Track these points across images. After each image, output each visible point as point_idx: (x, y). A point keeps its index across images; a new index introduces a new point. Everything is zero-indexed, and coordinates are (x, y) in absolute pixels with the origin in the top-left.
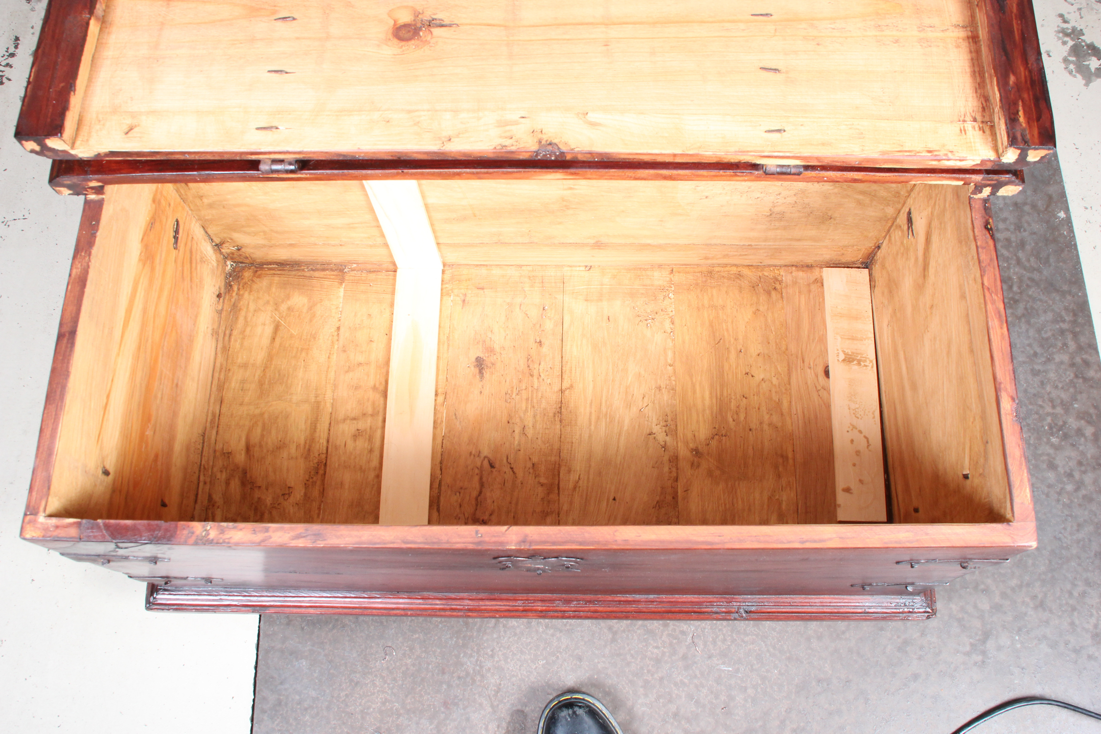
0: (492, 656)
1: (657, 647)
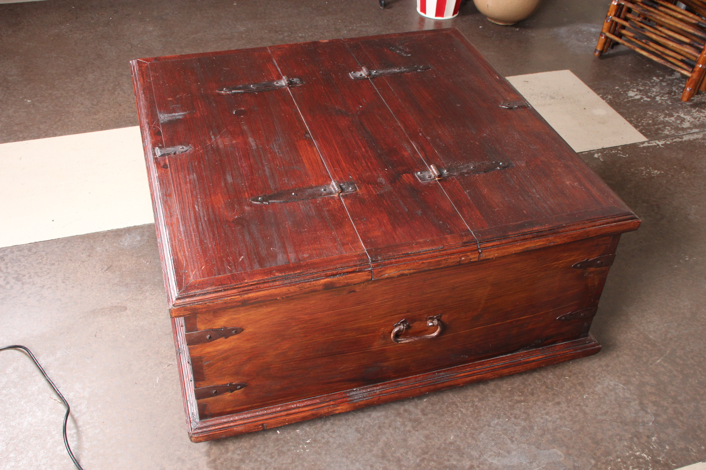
0: (152, 294)
1: (165, 351)
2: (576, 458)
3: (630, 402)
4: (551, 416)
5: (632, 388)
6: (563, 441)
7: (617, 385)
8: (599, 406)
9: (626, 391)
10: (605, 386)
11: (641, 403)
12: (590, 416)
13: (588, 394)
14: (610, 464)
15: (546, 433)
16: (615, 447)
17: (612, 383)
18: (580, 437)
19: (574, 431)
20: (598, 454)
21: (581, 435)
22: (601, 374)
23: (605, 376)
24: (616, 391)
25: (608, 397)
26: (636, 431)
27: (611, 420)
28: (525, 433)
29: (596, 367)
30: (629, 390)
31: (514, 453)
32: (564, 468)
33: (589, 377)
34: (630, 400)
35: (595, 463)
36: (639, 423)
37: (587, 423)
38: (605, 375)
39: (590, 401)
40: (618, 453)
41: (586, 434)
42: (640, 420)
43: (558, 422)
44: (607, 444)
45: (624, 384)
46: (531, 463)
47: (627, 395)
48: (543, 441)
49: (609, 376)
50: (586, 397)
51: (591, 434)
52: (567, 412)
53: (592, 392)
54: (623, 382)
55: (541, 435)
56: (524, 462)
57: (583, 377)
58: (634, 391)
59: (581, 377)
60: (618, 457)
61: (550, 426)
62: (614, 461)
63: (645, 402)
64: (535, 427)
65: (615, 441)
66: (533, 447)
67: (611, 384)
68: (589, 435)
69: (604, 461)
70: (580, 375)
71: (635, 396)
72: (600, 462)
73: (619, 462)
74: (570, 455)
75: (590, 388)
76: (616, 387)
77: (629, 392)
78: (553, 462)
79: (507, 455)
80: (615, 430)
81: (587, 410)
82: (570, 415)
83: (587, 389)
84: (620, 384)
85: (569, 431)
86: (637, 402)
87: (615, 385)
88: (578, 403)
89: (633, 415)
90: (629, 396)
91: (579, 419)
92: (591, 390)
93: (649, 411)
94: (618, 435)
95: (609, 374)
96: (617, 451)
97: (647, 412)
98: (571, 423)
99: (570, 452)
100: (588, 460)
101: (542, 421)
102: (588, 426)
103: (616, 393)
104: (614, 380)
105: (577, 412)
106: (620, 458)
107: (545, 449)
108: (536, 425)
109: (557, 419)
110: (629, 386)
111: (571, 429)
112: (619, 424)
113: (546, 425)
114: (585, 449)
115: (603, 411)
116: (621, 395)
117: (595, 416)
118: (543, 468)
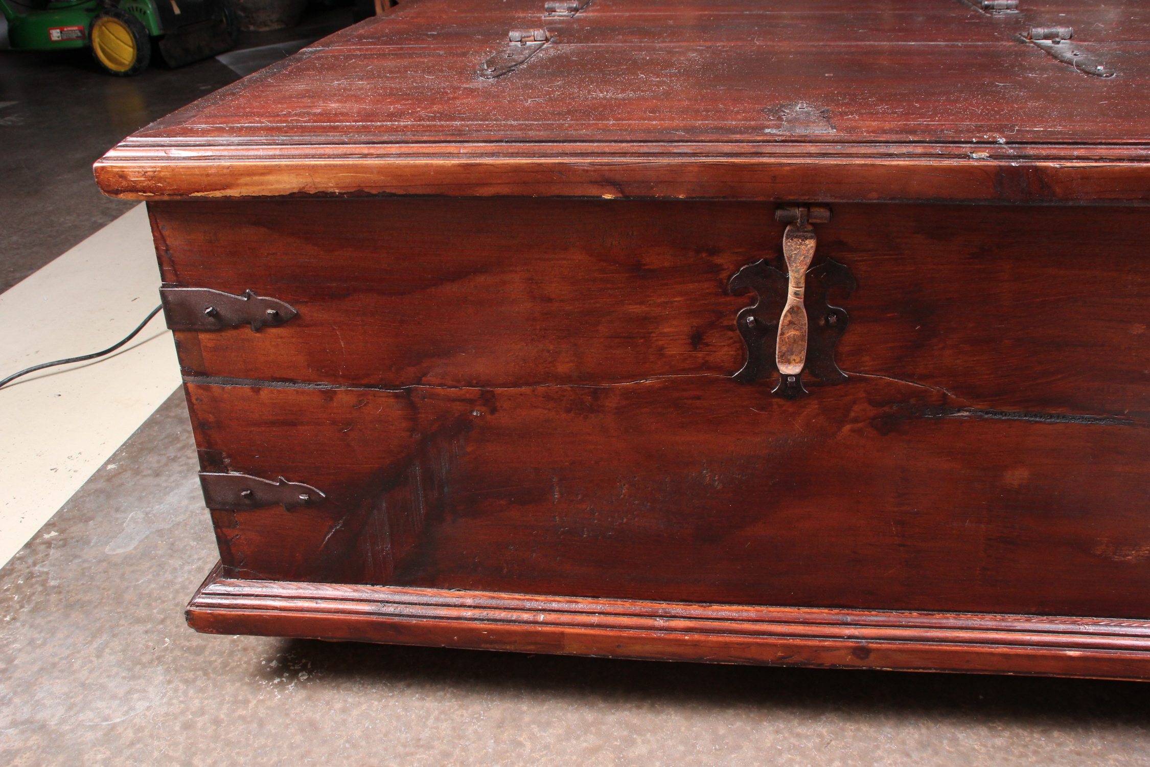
2: (86, 565)
3: (70, 708)
4: (190, 572)
5: (90, 736)
6: (131, 565)
7: (127, 712)
8: (124, 651)
9: (97, 720)
10: (151, 689)
11: (43, 727)
12: (123, 625)
13: (167, 647)
14: (19, 602)
15: (169, 551)
16: (31, 626)
17: (141, 706)
18: (108, 590)
19: (127, 588)
20: (53, 597)
21: (110, 592)
22: (181, 699)
23: (169, 704)
24: (118, 702)
25: (124, 678)
26: (10, 678)
27: (79, 652)
28: (201, 527)
29: (206, 702)
30: (93, 728)
31: (185, 502)
32: (92, 544)
33: (200, 673)
34: (72, 713)
35: (48, 585)
36: (15, 693)
37: (118, 613)
38: (172, 704)
39: (151, 644)
40: (18, 624)
41: (104, 600)
42: (17, 700)
43: (169, 576)
44: (51, 618)
45: (113, 727)
46: (147, 514)
47: (87, 716)
48: (162, 542)
49: (164, 709)
50: (164, 642)
51: (96, 607)
52: (171, 596)
53: (164, 656)
54: (120, 729)
55: (172, 544)
56: (157, 507)
57: (210, 663)
58: (80, 733)
59: (213, 658)
60: (14, 619)
61: (175, 563)
62: (17, 611)
63: (35, 737)
64: (195, 543)
65: (41, 632)
66: (167, 527)
67: (139, 703)
68: (96, 604)
69: (34, 598)
70: (219, 661)
71: (67, 727)
72: (40, 592)
73: (5, 616)
74: (100, 561)
75: (174, 660)
76: (125, 708)
77: (88, 724)
78: (116, 537)
79: (192, 495)
80: (55, 646)
81: (140, 628)
82: (160, 598)
83: (178, 653)
84: (123, 718)
85: (138, 581)
86: (53, 723)
87: (132, 709)
88: (168, 622)
89: (39, 696)
90: (81, 717)
91: (138, 606)
92: (169, 658)
93: (12, 731)
94: (44, 643)
95: (167, 714)
96: (23, 626)
97: (14, 724)
98: (144, 592)
99: (105, 564)
100: (65, 578)
101: (196, 557)
102: (110, 611)
103: (114, 697)
104: (144, 715)
105: (155, 611)
106: (8, 623)
107: (147, 537)
108: (198, 546)
109: (176, 577)
110: (100, 734)
111: (135, 587)
112: (56, 660)
113: (182, 558)
114: (83, 584)
115: (107, 650)
116: (100, 704)
117: (116, 632)
118: (124, 522)
